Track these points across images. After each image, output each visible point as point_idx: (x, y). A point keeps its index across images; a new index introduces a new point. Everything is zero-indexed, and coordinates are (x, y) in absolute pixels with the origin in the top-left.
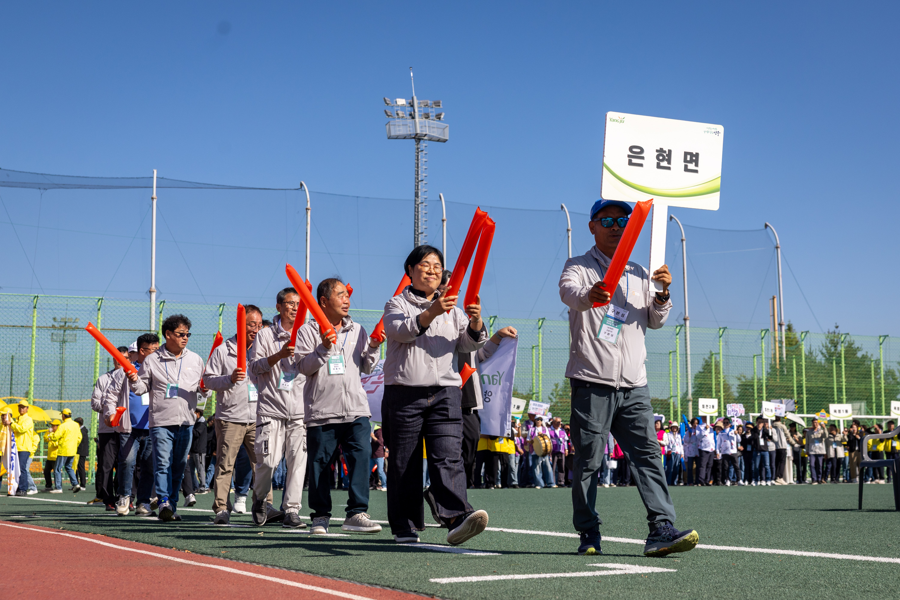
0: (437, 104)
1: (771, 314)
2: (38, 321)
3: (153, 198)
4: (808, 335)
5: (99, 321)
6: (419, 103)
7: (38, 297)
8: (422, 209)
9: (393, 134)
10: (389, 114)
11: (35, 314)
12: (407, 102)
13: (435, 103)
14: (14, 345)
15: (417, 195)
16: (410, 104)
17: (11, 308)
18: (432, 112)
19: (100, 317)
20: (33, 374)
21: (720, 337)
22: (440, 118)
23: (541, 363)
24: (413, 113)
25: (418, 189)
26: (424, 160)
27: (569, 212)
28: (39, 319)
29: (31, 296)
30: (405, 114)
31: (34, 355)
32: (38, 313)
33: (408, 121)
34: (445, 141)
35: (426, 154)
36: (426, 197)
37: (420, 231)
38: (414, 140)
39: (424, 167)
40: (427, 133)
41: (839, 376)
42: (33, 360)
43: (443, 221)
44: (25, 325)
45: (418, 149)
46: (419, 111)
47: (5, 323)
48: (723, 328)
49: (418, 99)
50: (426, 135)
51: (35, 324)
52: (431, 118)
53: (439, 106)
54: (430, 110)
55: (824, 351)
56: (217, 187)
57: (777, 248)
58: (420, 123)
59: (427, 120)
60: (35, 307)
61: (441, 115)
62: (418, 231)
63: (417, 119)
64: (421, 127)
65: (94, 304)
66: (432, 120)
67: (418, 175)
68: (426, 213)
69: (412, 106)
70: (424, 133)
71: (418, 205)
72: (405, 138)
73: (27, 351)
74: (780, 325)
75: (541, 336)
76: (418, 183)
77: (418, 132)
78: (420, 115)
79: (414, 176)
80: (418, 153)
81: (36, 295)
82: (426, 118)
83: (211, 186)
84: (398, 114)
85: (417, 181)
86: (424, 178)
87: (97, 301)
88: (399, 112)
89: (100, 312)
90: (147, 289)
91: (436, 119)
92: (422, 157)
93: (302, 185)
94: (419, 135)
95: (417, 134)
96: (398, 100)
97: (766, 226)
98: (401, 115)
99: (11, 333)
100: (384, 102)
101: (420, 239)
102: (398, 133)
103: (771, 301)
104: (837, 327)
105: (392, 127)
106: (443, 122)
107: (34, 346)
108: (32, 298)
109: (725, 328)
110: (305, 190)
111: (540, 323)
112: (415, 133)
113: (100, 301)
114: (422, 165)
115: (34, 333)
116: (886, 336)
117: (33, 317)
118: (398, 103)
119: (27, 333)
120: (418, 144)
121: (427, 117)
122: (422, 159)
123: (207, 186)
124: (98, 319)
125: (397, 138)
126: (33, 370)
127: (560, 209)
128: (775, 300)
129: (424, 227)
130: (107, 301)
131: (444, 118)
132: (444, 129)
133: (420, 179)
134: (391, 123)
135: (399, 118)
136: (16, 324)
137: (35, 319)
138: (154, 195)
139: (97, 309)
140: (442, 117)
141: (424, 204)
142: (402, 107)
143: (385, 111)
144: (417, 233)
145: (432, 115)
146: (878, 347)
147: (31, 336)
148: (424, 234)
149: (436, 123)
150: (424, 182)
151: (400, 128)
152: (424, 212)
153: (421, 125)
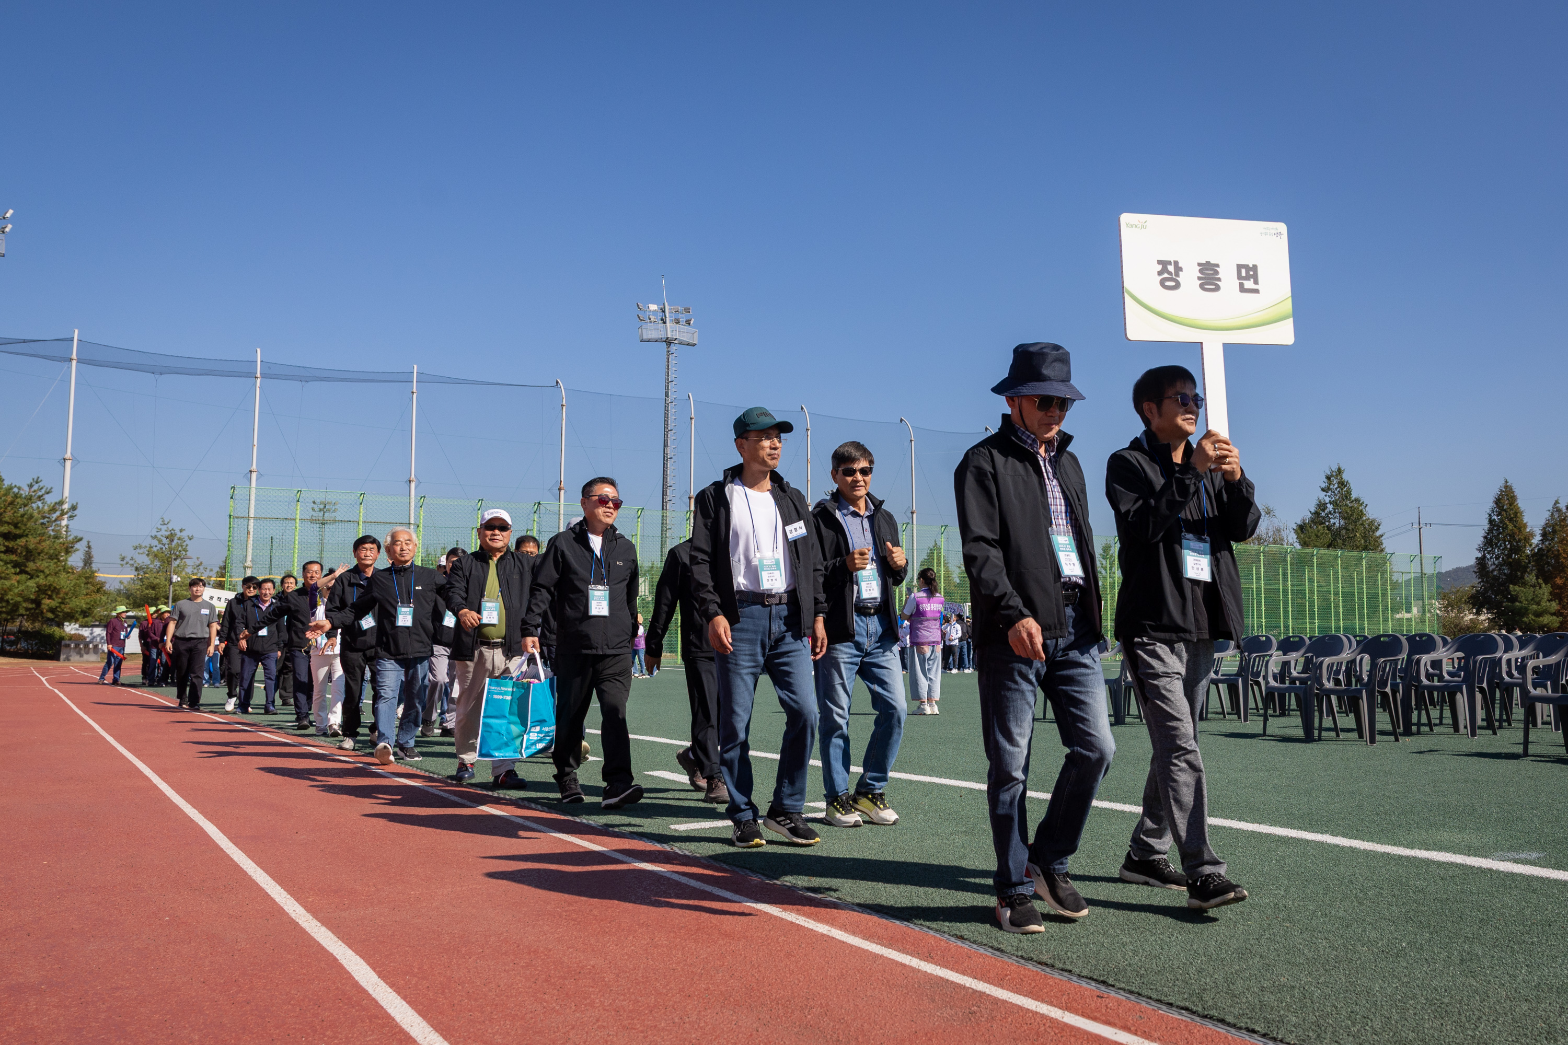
0: (687, 310)
2: (301, 514)
3: (413, 392)
5: (361, 514)
6: (670, 309)
7: (301, 491)
8: (672, 408)
9: (645, 337)
10: (641, 318)
11: (298, 507)
12: (658, 308)
13: (685, 309)
15: (667, 395)
16: (661, 309)
17: (275, 501)
18: (682, 318)
19: (362, 510)
20: (296, 564)
21: (942, 534)
22: (689, 324)
24: (664, 318)
25: (668, 390)
26: (674, 362)
27: (807, 414)
29: (295, 490)
30: (657, 318)
31: (297, 546)
32: (301, 506)
33: (660, 325)
34: (694, 345)
35: (676, 357)
36: (675, 396)
37: (670, 429)
38: (665, 344)
39: (674, 369)
40: (678, 337)
42: (297, 551)
43: (691, 419)
44: (289, 518)
45: (668, 351)
46: (670, 317)
47: (269, 516)
49: (669, 305)
50: (676, 339)
51: (298, 516)
52: (681, 323)
53: (689, 312)
54: (680, 316)
56: (477, 383)
58: (671, 327)
59: (677, 325)
60: (298, 501)
61: (690, 320)
62: (668, 428)
63: (668, 324)
64: (672, 332)
65: (357, 498)
66: (682, 325)
67: (668, 376)
68: (674, 413)
69: (664, 311)
70: (675, 337)
71: (668, 404)
72: (656, 341)
73: (290, 543)
77: (669, 336)
78: (670, 320)
79: (665, 377)
80: (669, 356)
81: (300, 489)
82: (676, 323)
84: (650, 319)
85: (668, 382)
86: (673, 379)
87: (359, 495)
88: (651, 317)
89: (362, 505)
90: (407, 479)
91: (686, 324)
93: (557, 382)
95: (668, 338)
96: (650, 305)
98: (652, 320)
100: (637, 307)
101: (669, 435)
102: (650, 337)
105: (644, 331)
106: (692, 327)
107: (297, 538)
108: (296, 492)
109: (946, 526)
110: (560, 388)
112: (666, 336)
113: (363, 495)
114: (672, 367)
115: (297, 525)
117: (297, 510)
118: (650, 309)
119: (290, 525)
120: (668, 348)
121: (678, 322)
122: (673, 361)
123: (466, 382)
124: (360, 512)
125: (649, 341)
126: (296, 560)
129: (674, 424)
130: (369, 496)
131: (693, 324)
132: (693, 334)
133: (670, 380)
135: (651, 322)
136: (279, 516)
137: (298, 512)
138: (414, 390)
139: (359, 503)
140: (692, 322)
141: (674, 403)
142: (655, 312)
143: (638, 315)
144: (667, 430)
145: (683, 319)
147: (294, 527)
148: (673, 432)
149: (686, 328)
150: (674, 383)
151: (651, 332)
152: (674, 410)
153: (672, 330)
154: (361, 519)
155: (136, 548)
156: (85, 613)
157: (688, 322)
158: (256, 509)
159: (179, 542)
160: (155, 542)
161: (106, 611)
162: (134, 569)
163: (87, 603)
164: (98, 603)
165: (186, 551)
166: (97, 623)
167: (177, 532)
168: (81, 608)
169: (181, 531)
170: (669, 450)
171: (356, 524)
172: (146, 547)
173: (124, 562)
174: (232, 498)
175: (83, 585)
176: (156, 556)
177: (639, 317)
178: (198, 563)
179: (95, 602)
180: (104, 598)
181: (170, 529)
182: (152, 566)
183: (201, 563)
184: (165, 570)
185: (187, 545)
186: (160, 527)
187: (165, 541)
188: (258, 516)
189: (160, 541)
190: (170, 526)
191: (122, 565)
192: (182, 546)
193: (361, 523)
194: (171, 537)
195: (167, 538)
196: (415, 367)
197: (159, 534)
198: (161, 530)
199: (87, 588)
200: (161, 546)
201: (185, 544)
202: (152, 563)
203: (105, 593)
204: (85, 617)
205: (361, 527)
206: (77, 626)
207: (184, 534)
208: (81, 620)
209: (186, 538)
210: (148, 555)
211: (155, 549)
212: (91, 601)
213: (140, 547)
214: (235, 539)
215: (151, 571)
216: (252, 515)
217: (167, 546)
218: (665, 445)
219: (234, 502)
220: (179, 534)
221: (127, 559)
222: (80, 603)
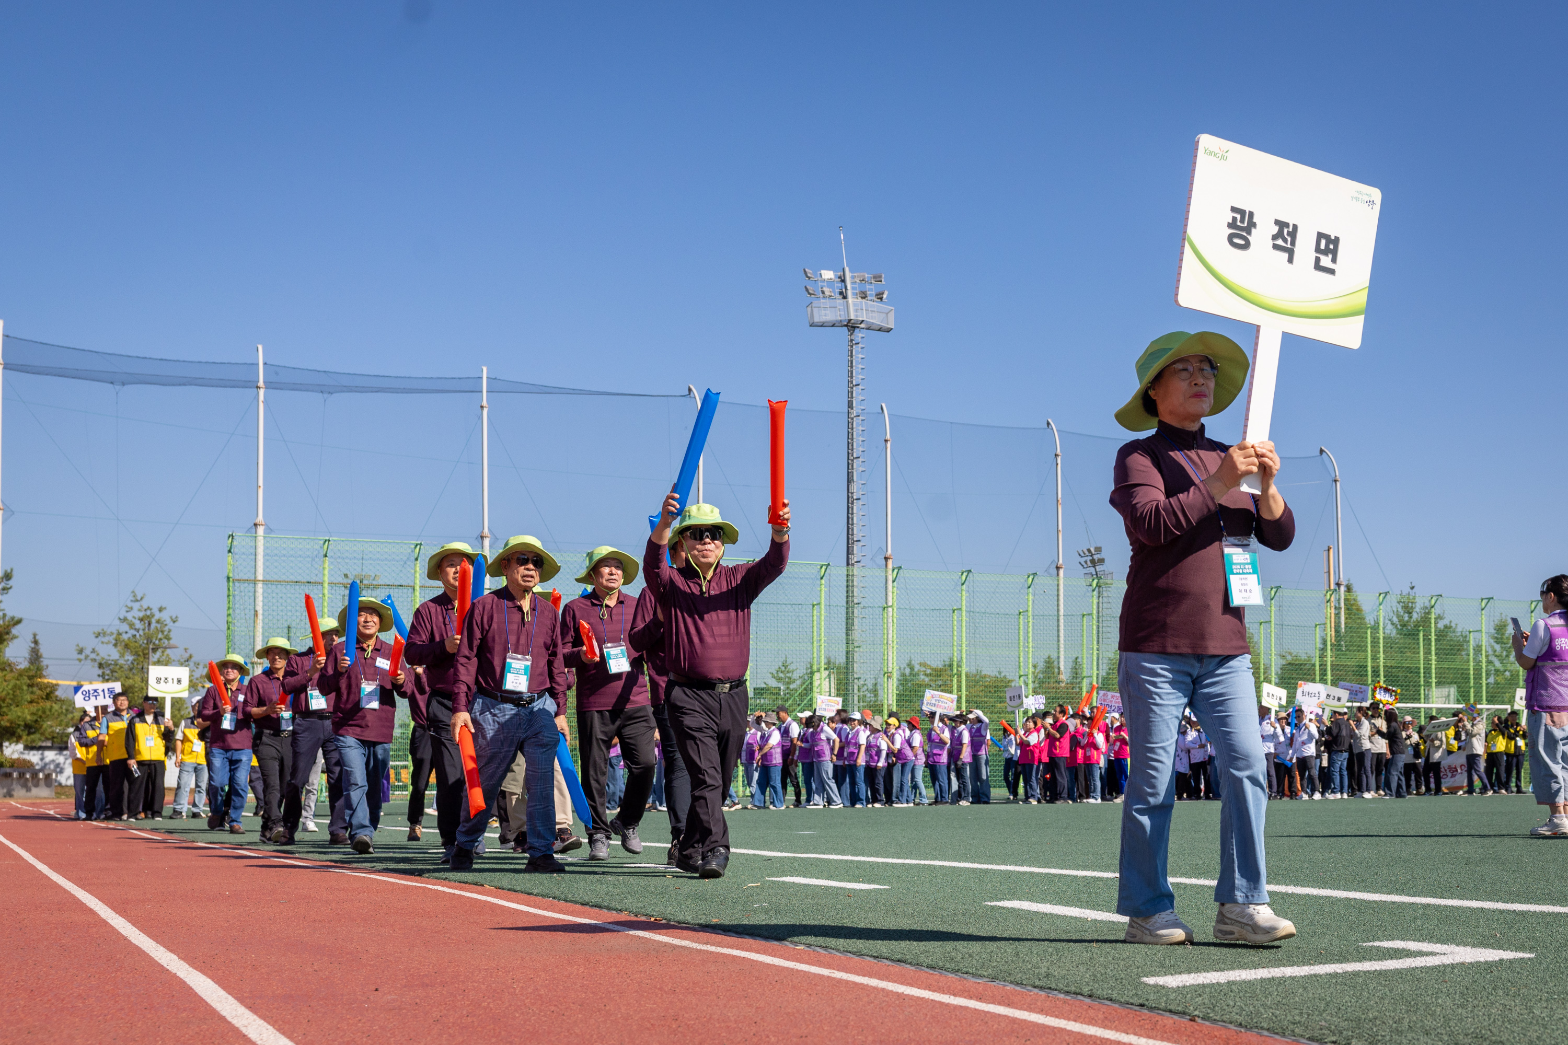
0: (878, 279)
1: (1326, 570)
2: (331, 575)
3: (482, 407)
4: (1388, 596)
5: (418, 575)
6: (853, 277)
7: (329, 541)
8: (858, 425)
9: (817, 319)
10: (811, 292)
11: (326, 565)
12: (835, 276)
13: (874, 277)
14: (297, 608)
15: (850, 405)
16: (840, 277)
17: (292, 556)
18: (871, 290)
19: (418, 569)
21: (1272, 599)
22: (881, 299)
23: (1030, 635)
24: (844, 290)
25: (852, 397)
26: (861, 356)
27: (1057, 431)
28: (333, 573)
29: (320, 540)
30: (834, 292)
32: (331, 563)
33: (838, 301)
34: (889, 330)
35: (862, 348)
36: (863, 408)
37: (855, 456)
38: (846, 328)
39: (861, 366)
40: (865, 319)
41: (1428, 652)
43: (886, 441)
44: (312, 581)
45: (852, 340)
46: (853, 288)
47: (284, 578)
48: (1275, 587)
49: (851, 271)
50: (863, 321)
51: (326, 579)
52: (869, 298)
53: (881, 281)
54: (868, 287)
55: (1395, 620)
56: (572, 392)
57: (1336, 481)
58: (854, 305)
59: (864, 300)
60: (326, 556)
61: (883, 294)
62: (852, 456)
63: (850, 299)
64: (856, 311)
65: (410, 551)
66: (871, 300)
67: (852, 377)
68: (863, 431)
69: (843, 281)
70: (861, 319)
71: (852, 419)
72: (833, 326)
74: (1338, 585)
75: (1031, 597)
76: (852, 388)
77: (852, 317)
78: (854, 294)
79: (846, 379)
80: (852, 347)
81: (327, 538)
82: (862, 298)
83: (563, 391)
84: (823, 292)
85: (851, 386)
86: (860, 381)
87: (413, 546)
88: (825, 289)
89: (418, 562)
90: (478, 533)
91: (876, 299)
92: (857, 352)
93: (690, 390)
94: (852, 321)
95: (850, 321)
96: (823, 272)
97: (1322, 451)
98: (827, 293)
99: (293, 591)
100: (804, 275)
101: (855, 466)
102: (824, 319)
103: (1325, 553)
104: (1412, 588)
105: (815, 310)
106: (886, 303)
108: (322, 542)
109: (1278, 588)
110: (695, 398)
111: (1030, 579)
112: (847, 318)
113: (418, 547)
114: (858, 363)
115: (326, 591)
116: (1489, 599)
117: (324, 568)
118: (823, 277)
119: (315, 592)
120: (851, 335)
121: (864, 296)
122: (858, 355)
123: (557, 390)
124: (415, 572)
125: (822, 325)
127: (1046, 426)
128: (1331, 551)
129: (861, 449)
131: (887, 298)
132: (887, 314)
133: (854, 383)
134: (813, 305)
135: (824, 297)
136: (299, 578)
137: (326, 572)
138: (485, 404)
139: (413, 559)
140: (885, 296)
141: (861, 418)
142: (830, 282)
143: (806, 287)
144: (851, 458)
145: (871, 293)
146: (1479, 613)
147: (321, 596)
148: (861, 460)
149: (877, 305)
150: (860, 387)
151: (826, 312)
152: (861, 428)
153: (856, 308)
154: (418, 582)
155: (98, 635)
156: (31, 728)
157: (879, 297)
158: (266, 567)
159: (159, 626)
160: (124, 627)
161: (60, 725)
162: (96, 665)
163: (33, 714)
164: (48, 713)
165: (169, 639)
166: (49, 744)
167: (155, 611)
168: (24, 720)
169: (161, 610)
170: (855, 487)
171: (411, 590)
172: (112, 634)
173: (82, 657)
174: (230, 551)
175: (25, 688)
176: (127, 646)
177: (807, 290)
178: (187, 656)
179: (44, 712)
180: (56, 707)
181: (145, 607)
182: (121, 662)
183: (191, 656)
184: (140, 667)
185: (170, 631)
186: (130, 604)
187: (138, 625)
188: (268, 578)
189: (131, 625)
190: (145, 604)
191: (80, 660)
192: (162, 632)
193: (417, 588)
194: (146, 619)
195: (141, 620)
196: (485, 369)
197: (129, 616)
198: (132, 608)
199: (32, 693)
200: (134, 632)
201: (166, 629)
202: (122, 655)
203: (58, 700)
204: (29, 734)
205: (417, 593)
206: (20, 747)
207: (165, 616)
208: (25, 737)
209: (168, 621)
210: (115, 645)
211: (125, 637)
212: (38, 710)
213: (104, 634)
214: (237, 611)
215: (121, 667)
216: (260, 577)
217: (141, 632)
218: (850, 480)
219: (233, 558)
220: (158, 615)
221: (88, 651)
222: (23, 713)
